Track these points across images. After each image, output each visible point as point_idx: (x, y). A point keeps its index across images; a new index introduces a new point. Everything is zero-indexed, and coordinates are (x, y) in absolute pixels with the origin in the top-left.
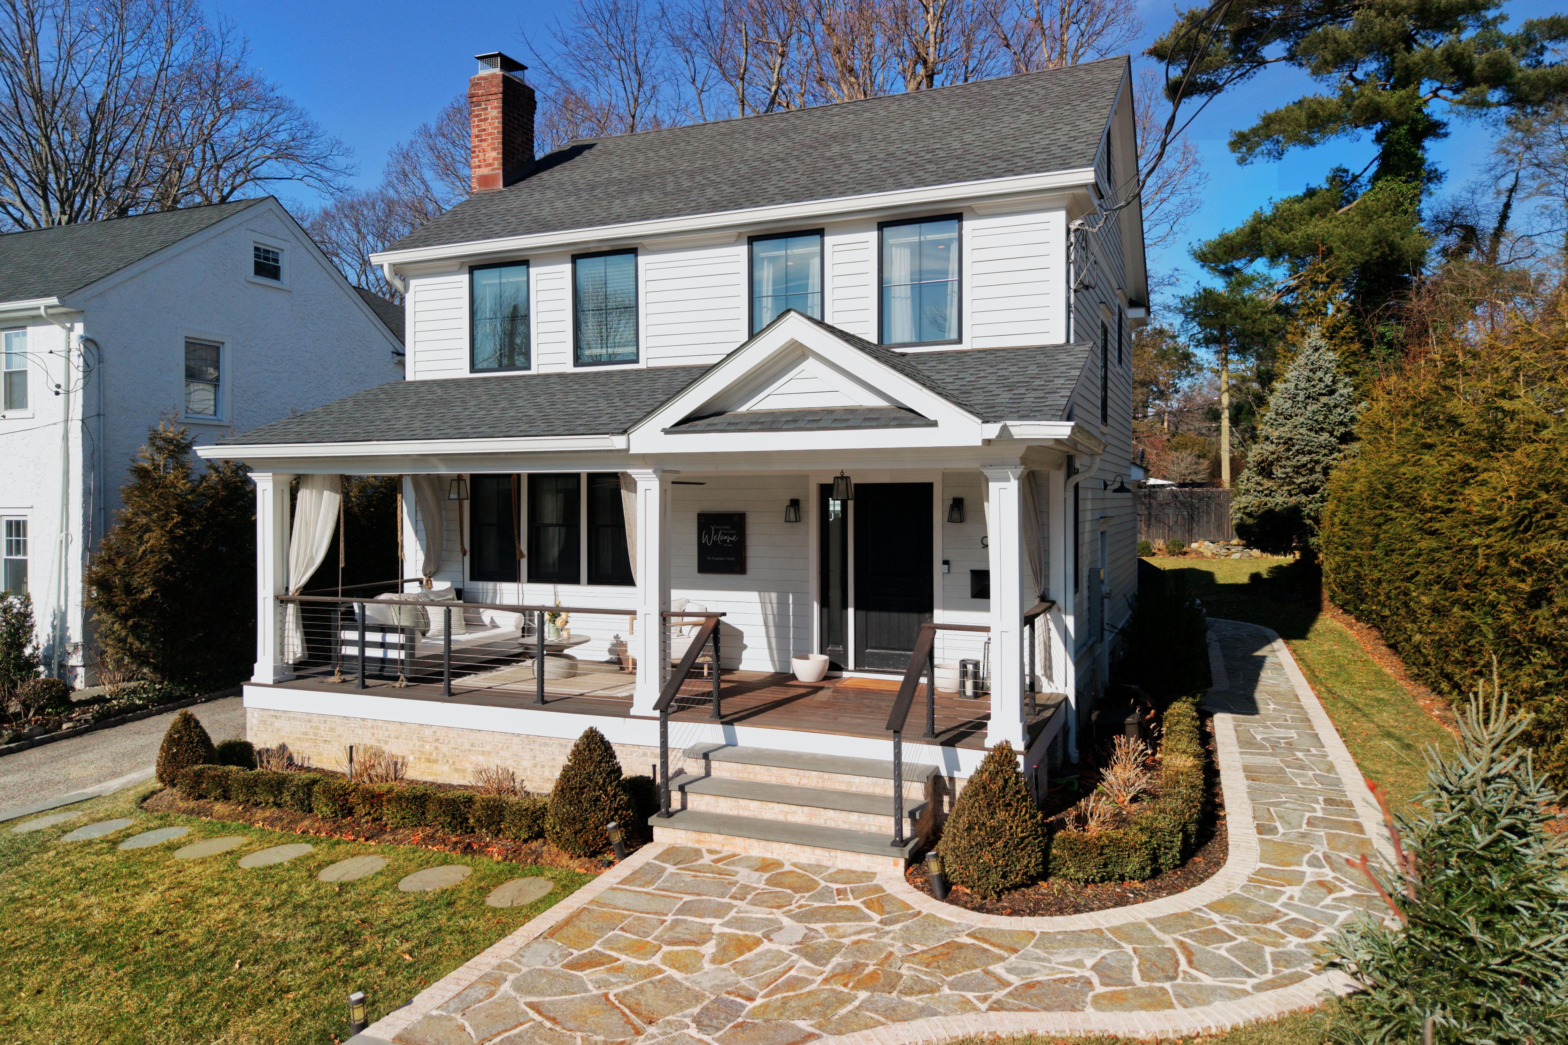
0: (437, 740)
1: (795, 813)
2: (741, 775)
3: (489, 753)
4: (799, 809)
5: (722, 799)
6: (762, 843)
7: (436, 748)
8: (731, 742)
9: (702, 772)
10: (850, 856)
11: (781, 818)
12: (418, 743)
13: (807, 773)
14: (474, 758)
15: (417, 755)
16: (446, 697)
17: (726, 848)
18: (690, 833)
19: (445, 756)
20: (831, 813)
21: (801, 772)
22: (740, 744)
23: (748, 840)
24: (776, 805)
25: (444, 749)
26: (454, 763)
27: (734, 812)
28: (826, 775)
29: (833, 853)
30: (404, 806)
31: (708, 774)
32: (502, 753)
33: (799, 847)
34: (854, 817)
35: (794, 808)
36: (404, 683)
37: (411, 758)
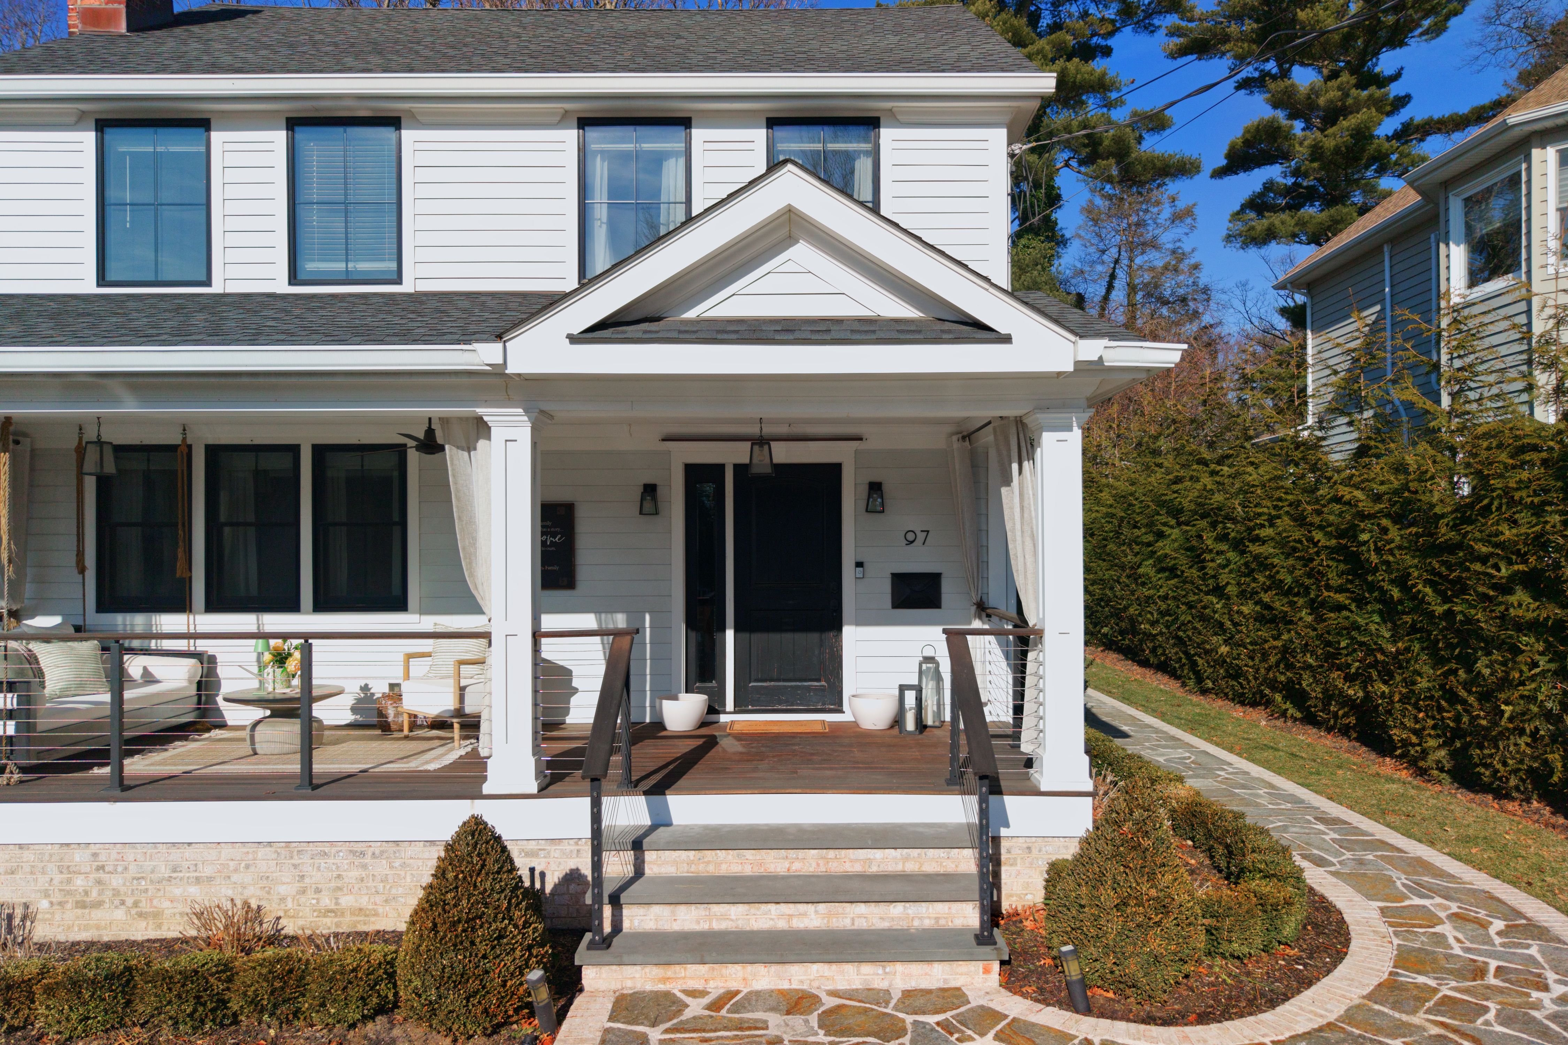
0: (102, 868)
1: (805, 914)
2: (693, 868)
3: (210, 879)
4: (810, 908)
5: (682, 908)
6: (774, 968)
7: (99, 882)
8: (661, 821)
9: (629, 871)
10: (916, 969)
11: (782, 925)
12: (58, 878)
13: (801, 853)
14: (178, 892)
15: (57, 897)
16: (118, 793)
17: (712, 984)
18: (648, 969)
19: (116, 892)
20: (861, 908)
21: (792, 853)
22: (676, 821)
23: (749, 968)
24: (772, 907)
25: (116, 881)
26: (136, 904)
27: (704, 926)
28: (831, 853)
29: (890, 968)
30: (87, 995)
31: (639, 872)
32: (235, 878)
33: (834, 967)
34: (897, 909)
35: (802, 907)
36: (16, 777)
37: (44, 904)
